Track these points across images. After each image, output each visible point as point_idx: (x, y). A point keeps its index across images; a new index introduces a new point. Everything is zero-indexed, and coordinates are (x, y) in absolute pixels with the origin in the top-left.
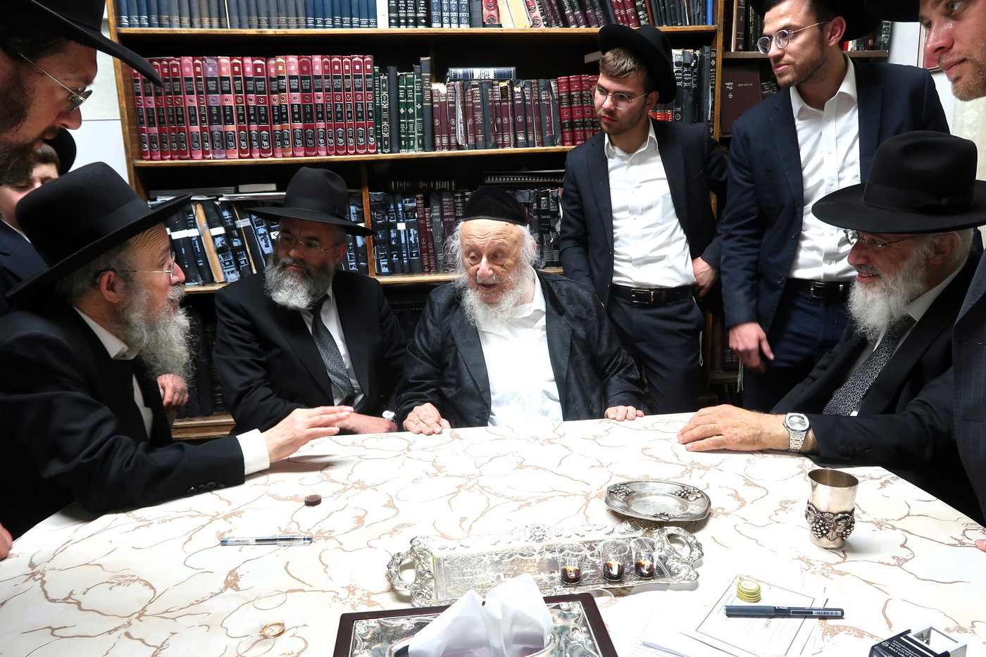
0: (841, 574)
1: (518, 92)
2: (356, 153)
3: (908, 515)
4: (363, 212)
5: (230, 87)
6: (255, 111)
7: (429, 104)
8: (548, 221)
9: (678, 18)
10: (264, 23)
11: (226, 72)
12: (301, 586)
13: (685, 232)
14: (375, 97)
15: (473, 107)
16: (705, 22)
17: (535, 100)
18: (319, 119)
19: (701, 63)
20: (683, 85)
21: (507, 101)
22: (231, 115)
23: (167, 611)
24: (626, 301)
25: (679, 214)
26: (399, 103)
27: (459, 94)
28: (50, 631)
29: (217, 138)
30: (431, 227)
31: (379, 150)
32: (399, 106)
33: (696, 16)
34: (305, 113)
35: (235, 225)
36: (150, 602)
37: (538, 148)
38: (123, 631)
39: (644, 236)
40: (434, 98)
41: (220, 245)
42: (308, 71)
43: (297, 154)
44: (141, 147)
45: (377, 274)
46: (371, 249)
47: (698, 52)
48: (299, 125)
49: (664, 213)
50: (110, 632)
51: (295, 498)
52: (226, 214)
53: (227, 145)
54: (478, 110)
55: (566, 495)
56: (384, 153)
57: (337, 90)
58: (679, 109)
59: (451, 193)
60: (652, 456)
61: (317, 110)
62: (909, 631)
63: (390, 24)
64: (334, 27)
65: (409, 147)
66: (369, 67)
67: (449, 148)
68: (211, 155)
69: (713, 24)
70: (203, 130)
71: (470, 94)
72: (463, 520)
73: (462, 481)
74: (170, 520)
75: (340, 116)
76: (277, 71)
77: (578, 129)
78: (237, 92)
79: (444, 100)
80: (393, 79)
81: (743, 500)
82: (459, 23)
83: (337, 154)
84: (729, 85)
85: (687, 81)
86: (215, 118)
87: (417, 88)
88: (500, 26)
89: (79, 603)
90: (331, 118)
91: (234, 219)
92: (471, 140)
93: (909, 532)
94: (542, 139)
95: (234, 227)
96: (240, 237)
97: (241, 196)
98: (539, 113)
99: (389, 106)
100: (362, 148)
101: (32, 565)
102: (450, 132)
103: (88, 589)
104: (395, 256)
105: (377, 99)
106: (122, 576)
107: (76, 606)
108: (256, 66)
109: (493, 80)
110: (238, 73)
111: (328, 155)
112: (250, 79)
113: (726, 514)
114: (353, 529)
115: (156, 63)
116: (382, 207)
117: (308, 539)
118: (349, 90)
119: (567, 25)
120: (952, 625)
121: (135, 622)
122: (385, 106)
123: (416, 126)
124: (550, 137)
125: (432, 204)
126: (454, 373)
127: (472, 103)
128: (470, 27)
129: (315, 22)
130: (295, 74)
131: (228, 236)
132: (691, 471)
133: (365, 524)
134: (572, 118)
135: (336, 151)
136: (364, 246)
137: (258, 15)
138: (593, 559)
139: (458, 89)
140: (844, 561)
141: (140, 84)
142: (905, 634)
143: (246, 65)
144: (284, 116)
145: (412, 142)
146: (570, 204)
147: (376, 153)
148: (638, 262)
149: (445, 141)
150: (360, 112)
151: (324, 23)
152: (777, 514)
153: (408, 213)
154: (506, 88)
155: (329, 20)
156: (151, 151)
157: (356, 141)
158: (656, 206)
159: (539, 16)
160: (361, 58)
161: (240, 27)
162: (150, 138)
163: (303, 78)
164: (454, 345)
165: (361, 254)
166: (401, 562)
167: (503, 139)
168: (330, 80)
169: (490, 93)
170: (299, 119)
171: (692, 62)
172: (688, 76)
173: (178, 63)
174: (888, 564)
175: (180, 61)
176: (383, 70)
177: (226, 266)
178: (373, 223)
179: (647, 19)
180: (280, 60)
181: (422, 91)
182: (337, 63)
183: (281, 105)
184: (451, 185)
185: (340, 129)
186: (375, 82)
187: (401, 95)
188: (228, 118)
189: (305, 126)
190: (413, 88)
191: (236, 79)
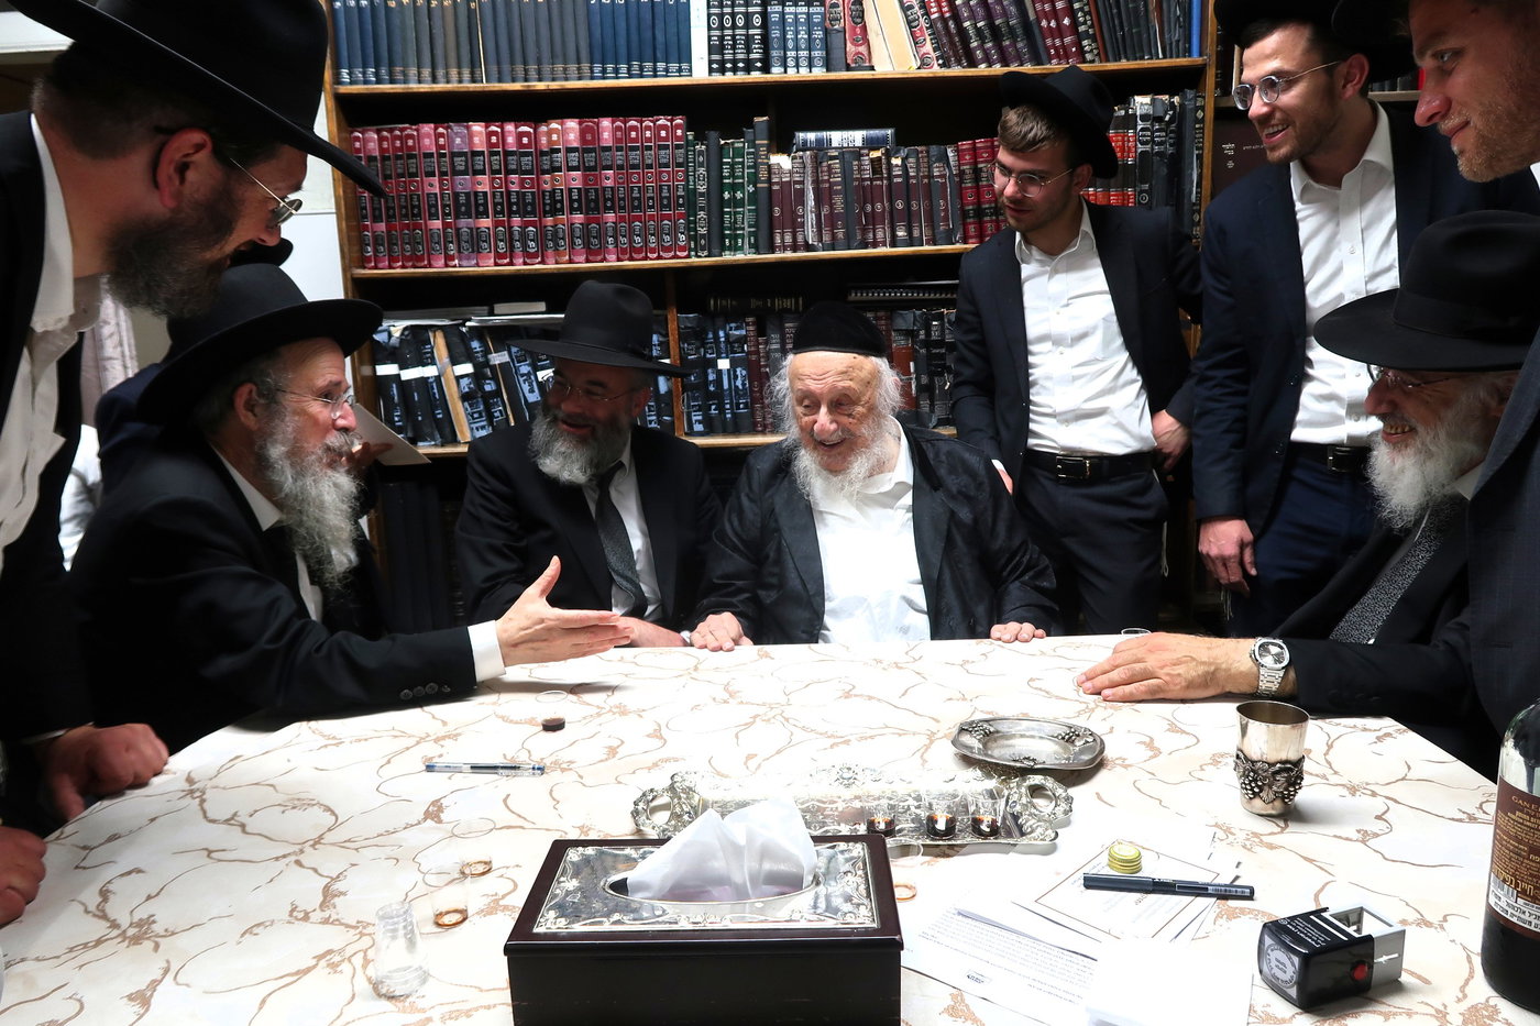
0: (1271, 847)
1: (897, 166)
2: (659, 258)
3: (1403, 779)
4: (668, 343)
5: (484, 165)
6: (518, 198)
7: (766, 185)
8: (942, 357)
9: (1146, 49)
10: (533, 74)
11: (479, 143)
12: (520, 822)
13: (1140, 372)
14: (688, 176)
15: (830, 188)
16: (1188, 52)
17: (924, 177)
18: (607, 209)
19: (1180, 116)
20: (1153, 149)
21: (881, 179)
22: (485, 205)
23: (349, 841)
24: (1046, 473)
25: (1129, 344)
26: (722, 184)
27: (809, 170)
28: (206, 853)
29: (465, 237)
30: (767, 366)
31: (693, 253)
32: (722, 188)
33: (1174, 44)
34: (588, 201)
35: (488, 361)
36: (329, 830)
37: (927, 248)
38: (293, 858)
39: (1075, 379)
40: (773, 176)
41: (467, 390)
42: (593, 141)
43: (576, 259)
44: (362, 250)
45: (686, 434)
46: (678, 397)
47: (1176, 100)
48: (578, 218)
49: (1106, 343)
50: (277, 859)
51: (531, 722)
52: (475, 344)
53: (479, 247)
54: (837, 192)
55: (902, 733)
56: (700, 257)
57: (634, 167)
58: (1146, 186)
60: (1040, 689)
61: (605, 195)
62: (1325, 910)
63: (711, 71)
64: (631, 76)
65: (735, 248)
66: (679, 132)
67: (795, 248)
68: (456, 261)
69: (1201, 55)
70: (446, 225)
71: (826, 169)
72: (750, 757)
73: (761, 710)
74: (366, 740)
75: (637, 204)
76: (550, 141)
77: (988, 218)
78: (494, 172)
79: (788, 179)
80: (714, 149)
81: (1158, 749)
82: (810, 66)
83: (631, 259)
84: (1229, 149)
85: (1159, 144)
86: (463, 209)
87: (748, 161)
88: (872, 68)
89: (243, 826)
90: (624, 208)
91: (487, 352)
92: (826, 238)
93: (1396, 801)
94: (934, 235)
95: (487, 363)
96: (495, 378)
97: (497, 320)
98: (929, 196)
99: (708, 188)
100: (667, 250)
101: (190, 780)
102: (796, 225)
103: (256, 811)
104: (713, 407)
105: (691, 178)
106: (299, 799)
107: (239, 829)
108: (520, 135)
109: (860, 148)
110: (496, 145)
111: (619, 260)
112: (513, 153)
113: (1126, 767)
114: (602, 761)
115: (385, 133)
116: (696, 336)
117: (539, 769)
118: (650, 166)
119: (973, 63)
120: (1412, 916)
121: (308, 849)
122: (702, 189)
123: (745, 217)
124: (946, 231)
125: (769, 331)
126: (776, 570)
127: (830, 183)
128: (828, 70)
129: (604, 71)
130: (575, 145)
131: (477, 377)
132: (1093, 710)
133: (618, 756)
134: (979, 203)
135: (631, 254)
136: (669, 392)
137: (525, 63)
138: (918, 811)
139: (808, 162)
140: (1282, 832)
142: (1318, 913)
143: (507, 134)
144: (559, 206)
145: (740, 240)
146: (967, 332)
147: (688, 256)
148: (1064, 417)
149: (788, 239)
150: (666, 197)
151: (616, 71)
152: (1203, 770)
153: (732, 346)
154: (879, 159)
155: (623, 67)
156: (375, 255)
157: (660, 240)
158: (1093, 333)
159: (931, 51)
160: (668, 120)
161: (500, 81)
162: (378, 237)
163: (586, 151)
164: (778, 530)
165: (665, 404)
166: (653, 799)
167: (874, 235)
168: (624, 153)
169: (855, 168)
170: (579, 210)
171: (1166, 113)
172: (1159, 136)
173: (415, 133)
174: (1347, 839)
175: (417, 130)
176: (700, 138)
177: (474, 419)
178: (683, 358)
179: (1095, 52)
180: (554, 125)
181: (755, 166)
182: (634, 128)
183: (554, 190)
184: (797, 303)
185: (637, 223)
186: (687, 155)
187: (726, 172)
188: (481, 209)
189: (588, 219)
190: (743, 162)
191: (492, 154)
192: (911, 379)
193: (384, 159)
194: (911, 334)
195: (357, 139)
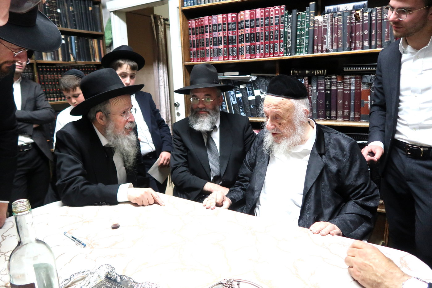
1: (366, 16)
2: (274, 56)
5: (221, 28)
6: (231, 38)
7: (312, 28)
11: (220, 22)
14: (285, 27)
15: (338, 27)
17: (379, 20)
18: (257, 40)
21: (360, 22)
22: (221, 41)
24: (402, 151)
27: (329, 21)
29: (215, 52)
30: (311, 95)
31: (285, 54)
32: (297, 30)
34: (251, 38)
40: (315, 24)
42: (253, 17)
43: (247, 57)
44: (190, 57)
48: (248, 44)
53: (219, 55)
54: (340, 29)
56: (287, 56)
57: (267, 25)
59: (323, 76)
61: (256, 35)
65: (300, 52)
66: (282, 11)
67: (322, 51)
68: (213, 59)
70: (211, 48)
71: (336, 20)
75: (266, 38)
76: (241, 18)
78: (224, 30)
79: (321, 25)
80: (295, 16)
83: (264, 57)
86: (215, 43)
87: (307, 19)
90: (262, 39)
92: (335, 47)
94: (382, 44)
97: (224, 78)
98: (381, 28)
99: (292, 31)
100: (277, 53)
102: (323, 43)
105: (286, 27)
109: (351, 10)
110: (225, 21)
111: (260, 57)
112: (230, 23)
115: (197, 21)
118: (272, 24)
122: (289, 31)
123: (304, 41)
124: (388, 42)
125: (312, 82)
127: (337, 25)
130: (248, 19)
135: (264, 55)
139: (329, 18)
141: (191, 30)
143: (228, 17)
144: (243, 40)
145: (302, 49)
147: (284, 56)
149: (320, 48)
150: (277, 35)
154: (358, 14)
156: (193, 58)
157: (274, 50)
160: (278, 7)
162: (194, 53)
163: (251, 21)
167: (355, 45)
168: (263, 20)
169: (348, 18)
170: (248, 41)
173: (203, 20)
176: (290, 12)
180: (242, 13)
181: (309, 21)
182: (267, 11)
183: (241, 35)
184: (324, 72)
185: (267, 45)
186: (285, 19)
187: (299, 24)
188: (220, 42)
189: (251, 44)
190: (305, 20)
191: (224, 24)
192: (368, 102)
193: (196, 28)
194: (369, 84)
195: (190, 23)
